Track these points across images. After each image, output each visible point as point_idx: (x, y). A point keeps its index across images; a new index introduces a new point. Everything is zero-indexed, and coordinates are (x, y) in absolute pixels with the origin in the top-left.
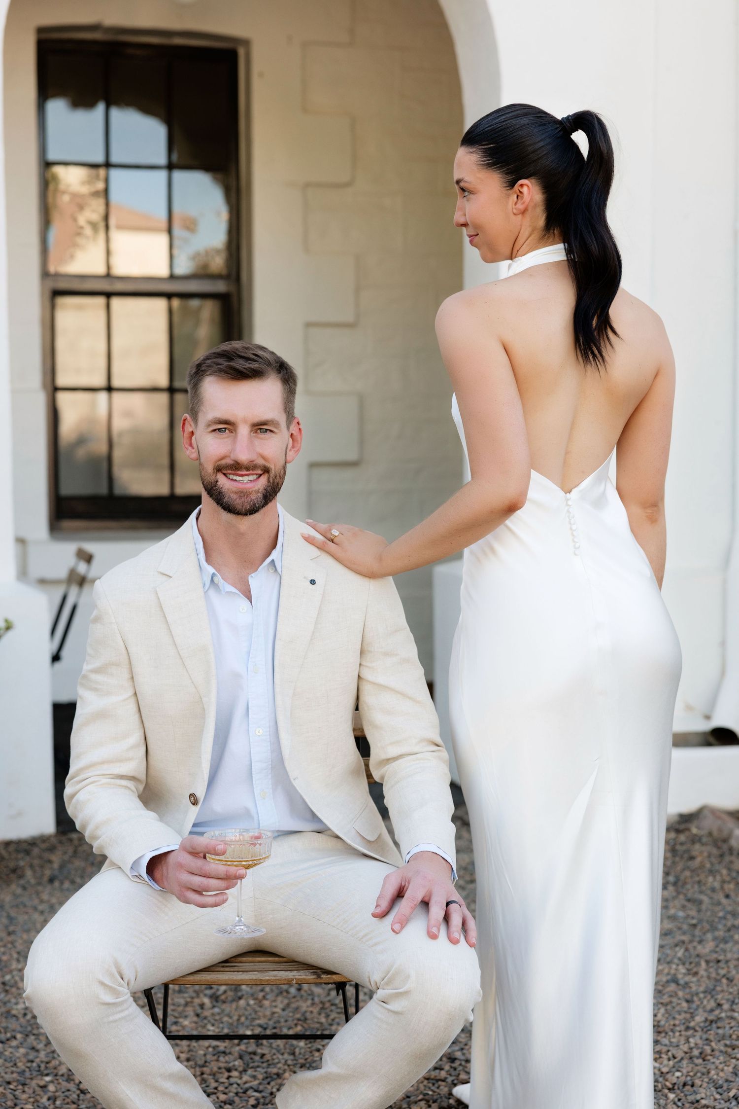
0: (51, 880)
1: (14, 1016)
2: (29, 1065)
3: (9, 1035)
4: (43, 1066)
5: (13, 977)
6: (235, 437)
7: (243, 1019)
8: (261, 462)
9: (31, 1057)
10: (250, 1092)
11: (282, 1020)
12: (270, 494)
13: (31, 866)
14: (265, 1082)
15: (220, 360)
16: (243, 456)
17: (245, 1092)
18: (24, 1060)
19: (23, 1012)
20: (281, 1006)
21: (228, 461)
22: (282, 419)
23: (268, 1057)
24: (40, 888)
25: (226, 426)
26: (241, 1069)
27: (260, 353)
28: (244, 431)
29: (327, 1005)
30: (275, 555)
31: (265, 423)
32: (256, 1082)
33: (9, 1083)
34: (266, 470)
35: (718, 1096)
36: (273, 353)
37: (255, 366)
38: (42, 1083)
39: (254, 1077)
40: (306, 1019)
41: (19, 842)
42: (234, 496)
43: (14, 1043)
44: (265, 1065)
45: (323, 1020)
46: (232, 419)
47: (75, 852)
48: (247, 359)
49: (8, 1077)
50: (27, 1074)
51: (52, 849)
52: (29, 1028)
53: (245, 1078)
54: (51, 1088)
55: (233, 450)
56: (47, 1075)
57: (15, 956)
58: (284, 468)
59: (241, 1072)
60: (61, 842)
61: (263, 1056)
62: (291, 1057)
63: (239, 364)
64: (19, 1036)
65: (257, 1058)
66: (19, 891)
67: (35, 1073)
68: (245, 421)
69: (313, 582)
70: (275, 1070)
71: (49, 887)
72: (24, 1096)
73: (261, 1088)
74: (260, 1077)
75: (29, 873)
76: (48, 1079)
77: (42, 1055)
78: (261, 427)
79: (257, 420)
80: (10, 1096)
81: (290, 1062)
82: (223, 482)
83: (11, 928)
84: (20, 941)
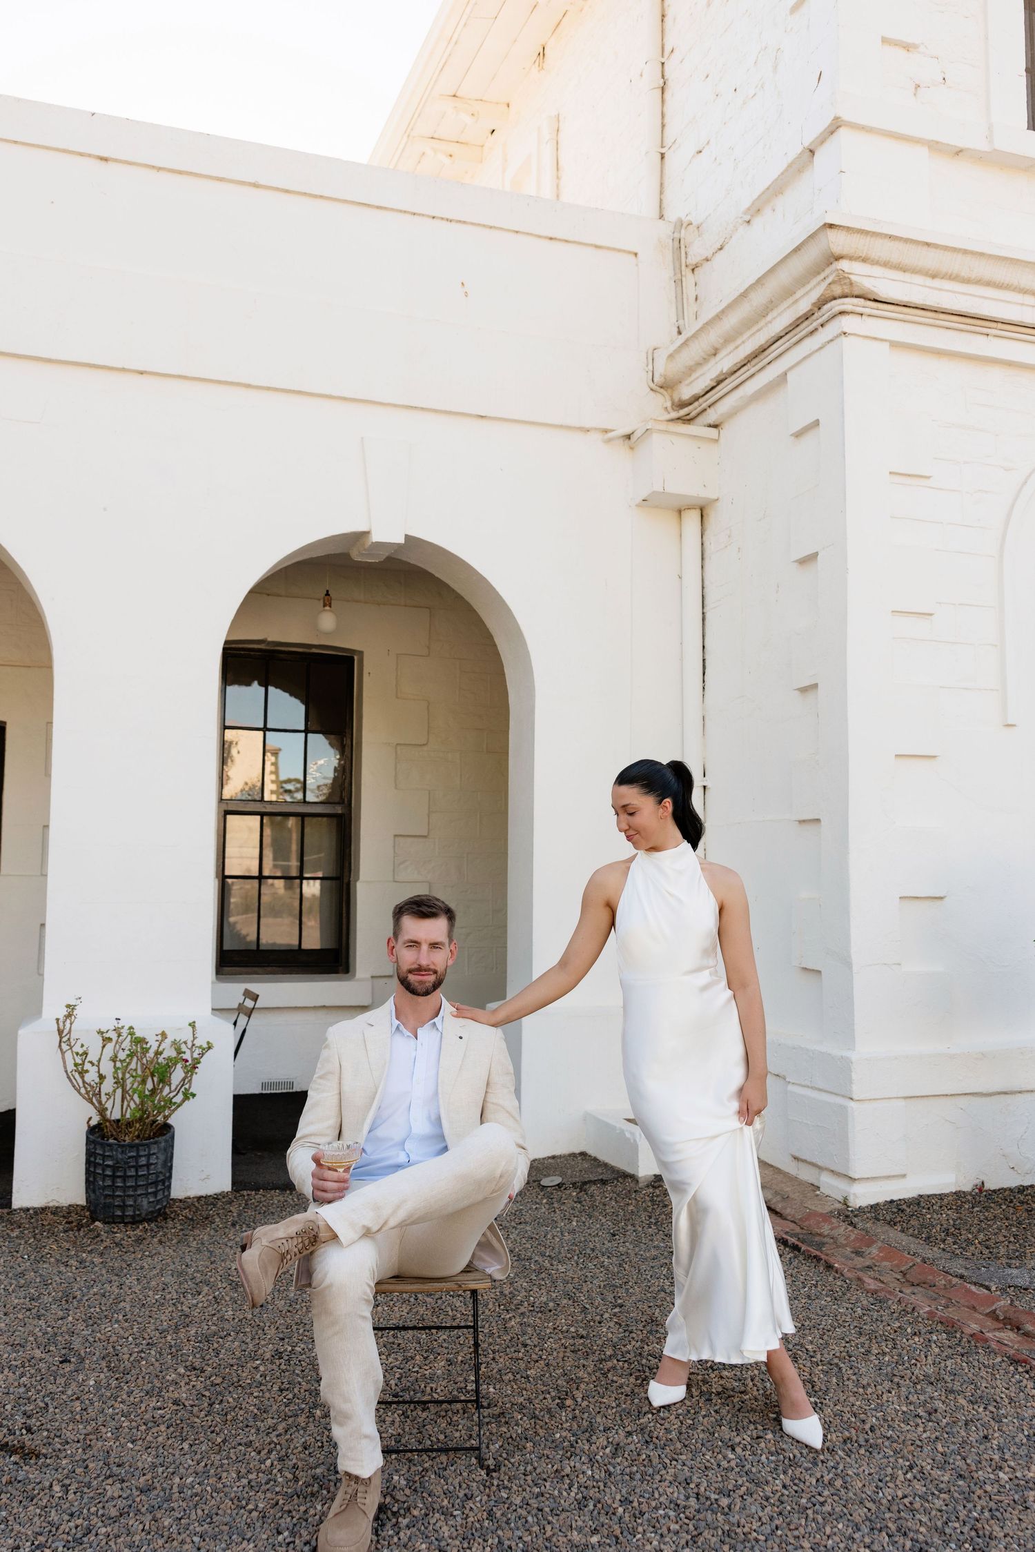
0: (234, 1225)
1: (227, 1320)
2: (243, 1353)
3: (225, 1333)
4: (253, 1353)
5: (221, 1293)
6: (420, 950)
7: (382, 1320)
8: (432, 967)
9: (243, 1348)
10: (395, 1369)
11: (408, 1320)
12: (437, 985)
13: (218, 1214)
14: (404, 1362)
15: (414, 906)
16: (424, 962)
17: (392, 1369)
18: (240, 1350)
19: (232, 1317)
20: (406, 1311)
21: (416, 966)
22: (446, 941)
23: (402, 1345)
24: (227, 1230)
25: (414, 944)
26: (387, 1354)
27: (437, 903)
28: (425, 947)
29: (437, 1309)
30: (436, 1020)
31: (437, 944)
32: (398, 1363)
33: (232, 1366)
34: (435, 972)
35: (700, 1367)
36: (443, 902)
37: (434, 910)
38: (254, 1365)
39: (396, 1359)
40: (424, 1320)
41: (206, 1197)
42: (417, 984)
43: (230, 1339)
44: (402, 1351)
45: (436, 1320)
46: (419, 941)
47: (246, 1205)
48: (429, 907)
49: (232, 1362)
50: (243, 1359)
51: (231, 1202)
52: (238, 1328)
53: (390, 1360)
54: (262, 1368)
55: (418, 959)
56: (257, 1360)
57: (219, 1278)
58: (446, 970)
59: (387, 1356)
60: (235, 1198)
61: (399, 1344)
62: (418, 1345)
63: (424, 909)
64: (232, 1333)
65: (395, 1346)
66: (212, 1232)
67: (248, 1359)
68: (426, 941)
69: (461, 1038)
70: (409, 1354)
71: (233, 1230)
72: (244, 1375)
73: (402, 1366)
74: (400, 1359)
75: (217, 1220)
76: (258, 1362)
77: (251, 1346)
78: (434, 945)
79: (432, 942)
80: (235, 1375)
81: (417, 1349)
82: (412, 978)
83: (213, 1259)
84: (221, 1268)
